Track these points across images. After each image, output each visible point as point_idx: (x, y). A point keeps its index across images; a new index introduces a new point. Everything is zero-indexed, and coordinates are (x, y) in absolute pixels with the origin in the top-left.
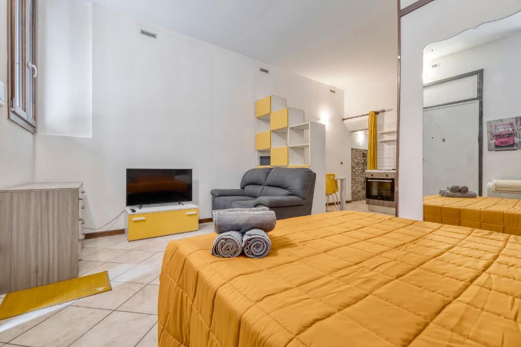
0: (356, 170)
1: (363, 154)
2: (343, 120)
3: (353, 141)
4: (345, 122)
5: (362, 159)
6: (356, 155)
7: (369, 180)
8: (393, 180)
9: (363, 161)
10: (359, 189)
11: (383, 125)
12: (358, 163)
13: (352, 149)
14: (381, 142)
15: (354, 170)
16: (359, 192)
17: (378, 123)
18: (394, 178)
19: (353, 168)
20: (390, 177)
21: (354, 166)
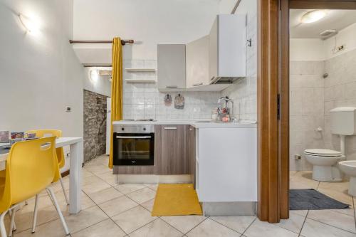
0: (89, 120)
1: (98, 99)
2: (72, 42)
3: (85, 79)
4: (76, 46)
5: (96, 105)
6: (88, 99)
7: (118, 137)
8: (152, 134)
9: (97, 108)
10: (93, 144)
11: (130, 60)
12: (92, 109)
13: (85, 90)
14: (129, 82)
15: (87, 120)
16: (93, 147)
17: (125, 57)
18: (153, 131)
19: (85, 116)
20: (148, 131)
21: (87, 113)
